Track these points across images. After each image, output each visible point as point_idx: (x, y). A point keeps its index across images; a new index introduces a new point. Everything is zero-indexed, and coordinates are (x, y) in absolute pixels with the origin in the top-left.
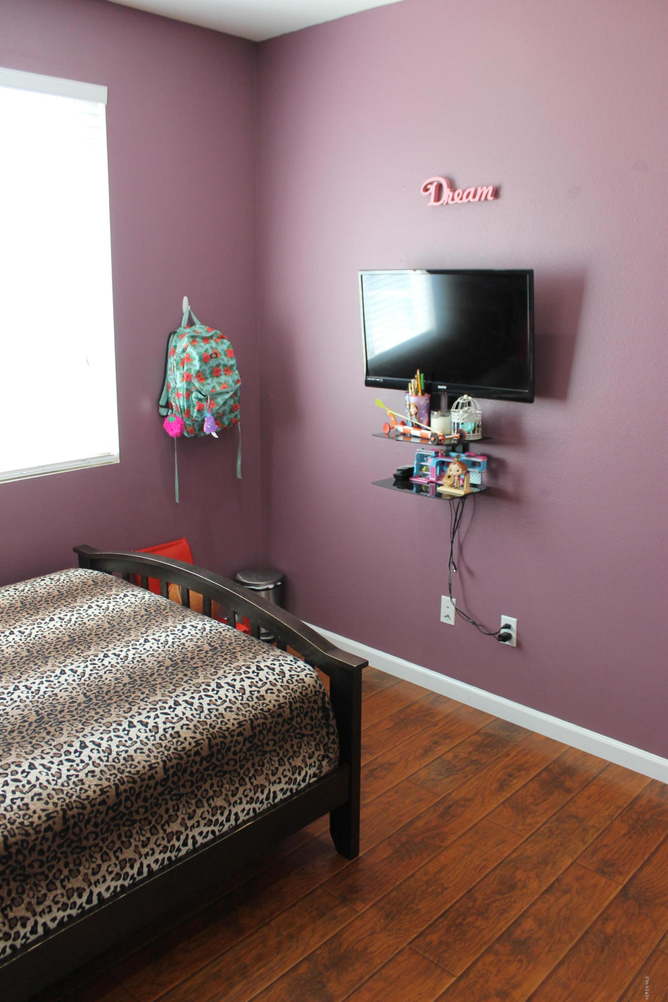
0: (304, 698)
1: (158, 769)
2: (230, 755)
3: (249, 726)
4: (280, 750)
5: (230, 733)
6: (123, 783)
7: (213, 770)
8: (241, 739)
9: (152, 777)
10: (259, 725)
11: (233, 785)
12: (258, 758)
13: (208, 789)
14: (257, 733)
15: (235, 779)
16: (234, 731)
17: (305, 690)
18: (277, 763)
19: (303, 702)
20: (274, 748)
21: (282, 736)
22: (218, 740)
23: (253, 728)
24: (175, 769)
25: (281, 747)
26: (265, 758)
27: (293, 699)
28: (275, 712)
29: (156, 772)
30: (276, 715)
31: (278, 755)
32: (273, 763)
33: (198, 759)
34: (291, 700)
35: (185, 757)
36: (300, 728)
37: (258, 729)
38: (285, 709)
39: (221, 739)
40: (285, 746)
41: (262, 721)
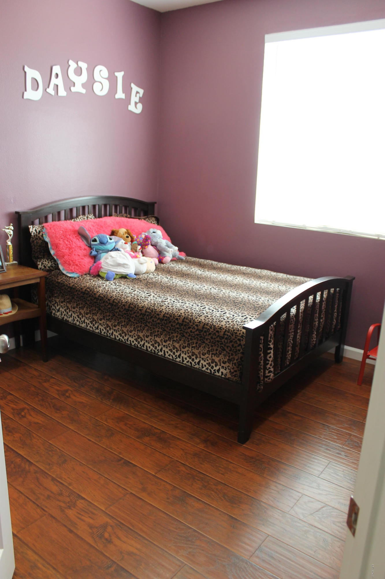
0: (234, 334)
1: (162, 314)
2: (189, 330)
3: (202, 325)
4: (211, 347)
5: (193, 322)
6: (149, 309)
7: (180, 331)
8: (196, 327)
9: (158, 315)
10: (206, 328)
11: (185, 344)
12: (200, 342)
13: (175, 336)
14: (204, 331)
15: (186, 342)
16: (195, 322)
17: (237, 331)
18: (207, 351)
19: (232, 335)
20: (209, 344)
21: (215, 342)
22: (187, 321)
23: (203, 327)
24: (167, 318)
25: (212, 346)
26: (203, 345)
27: (228, 330)
28: (216, 328)
29: (161, 314)
30: (216, 330)
31: (209, 348)
32: (205, 350)
33: (176, 322)
34: (227, 330)
35: (173, 317)
36: (225, 345)
37: (205, 329)
38: (222, 331)
39: (189, 322)
40: (214, 347)
41: (209, 328)
